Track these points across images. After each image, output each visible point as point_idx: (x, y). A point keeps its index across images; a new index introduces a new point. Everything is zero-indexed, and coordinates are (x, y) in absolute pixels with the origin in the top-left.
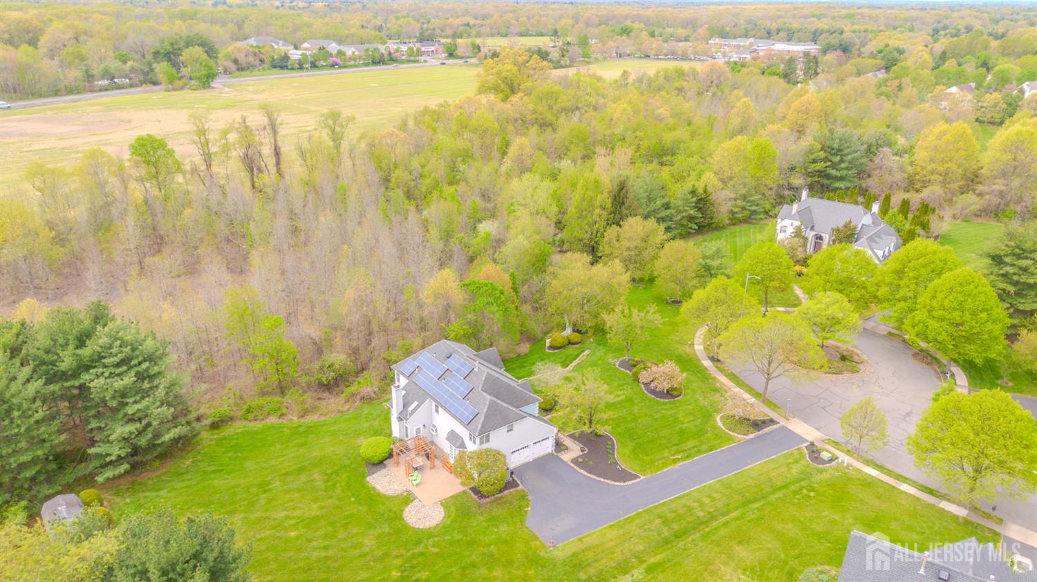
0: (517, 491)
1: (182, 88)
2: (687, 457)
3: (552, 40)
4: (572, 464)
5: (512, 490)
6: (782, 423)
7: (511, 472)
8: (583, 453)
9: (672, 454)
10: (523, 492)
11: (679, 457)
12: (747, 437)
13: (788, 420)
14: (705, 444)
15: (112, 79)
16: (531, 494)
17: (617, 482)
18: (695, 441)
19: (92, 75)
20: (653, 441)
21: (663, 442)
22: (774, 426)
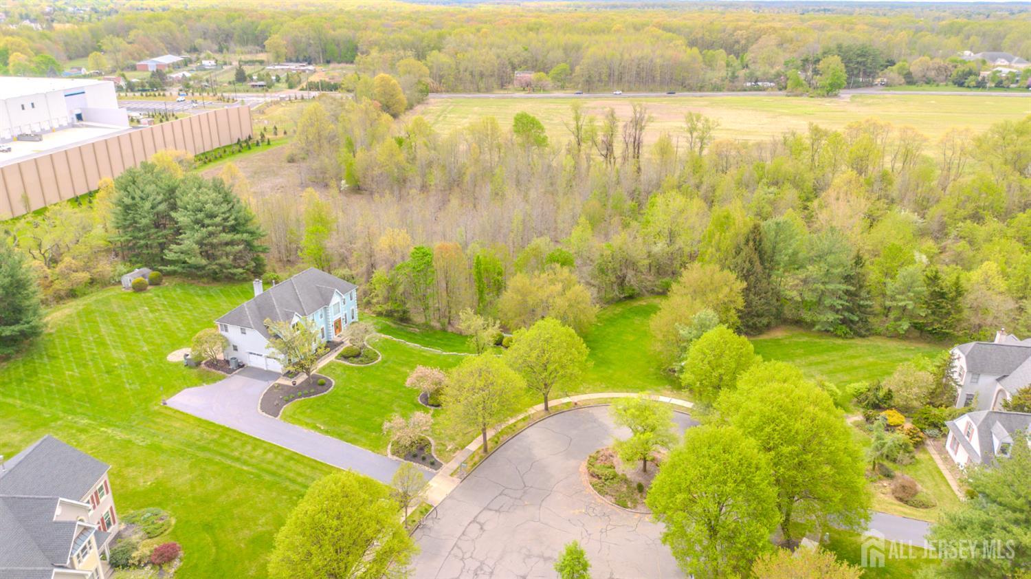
1: (801, 95)
5: (223, 373)
6: (441, 473)
7: (244, 365)
8: (292, 385)
9: (324, 423)
10: (224, 377)
11: (322, 428)
12: (390, 456)
13: (451, 475)
14: (356, 436)
15: (756, 82)
16: (223, 381)
17: (261, 408)
18: (356, 429)
19: (737, 77)
20: (336, 410)
21: (339, 415)
22: (427, 468)
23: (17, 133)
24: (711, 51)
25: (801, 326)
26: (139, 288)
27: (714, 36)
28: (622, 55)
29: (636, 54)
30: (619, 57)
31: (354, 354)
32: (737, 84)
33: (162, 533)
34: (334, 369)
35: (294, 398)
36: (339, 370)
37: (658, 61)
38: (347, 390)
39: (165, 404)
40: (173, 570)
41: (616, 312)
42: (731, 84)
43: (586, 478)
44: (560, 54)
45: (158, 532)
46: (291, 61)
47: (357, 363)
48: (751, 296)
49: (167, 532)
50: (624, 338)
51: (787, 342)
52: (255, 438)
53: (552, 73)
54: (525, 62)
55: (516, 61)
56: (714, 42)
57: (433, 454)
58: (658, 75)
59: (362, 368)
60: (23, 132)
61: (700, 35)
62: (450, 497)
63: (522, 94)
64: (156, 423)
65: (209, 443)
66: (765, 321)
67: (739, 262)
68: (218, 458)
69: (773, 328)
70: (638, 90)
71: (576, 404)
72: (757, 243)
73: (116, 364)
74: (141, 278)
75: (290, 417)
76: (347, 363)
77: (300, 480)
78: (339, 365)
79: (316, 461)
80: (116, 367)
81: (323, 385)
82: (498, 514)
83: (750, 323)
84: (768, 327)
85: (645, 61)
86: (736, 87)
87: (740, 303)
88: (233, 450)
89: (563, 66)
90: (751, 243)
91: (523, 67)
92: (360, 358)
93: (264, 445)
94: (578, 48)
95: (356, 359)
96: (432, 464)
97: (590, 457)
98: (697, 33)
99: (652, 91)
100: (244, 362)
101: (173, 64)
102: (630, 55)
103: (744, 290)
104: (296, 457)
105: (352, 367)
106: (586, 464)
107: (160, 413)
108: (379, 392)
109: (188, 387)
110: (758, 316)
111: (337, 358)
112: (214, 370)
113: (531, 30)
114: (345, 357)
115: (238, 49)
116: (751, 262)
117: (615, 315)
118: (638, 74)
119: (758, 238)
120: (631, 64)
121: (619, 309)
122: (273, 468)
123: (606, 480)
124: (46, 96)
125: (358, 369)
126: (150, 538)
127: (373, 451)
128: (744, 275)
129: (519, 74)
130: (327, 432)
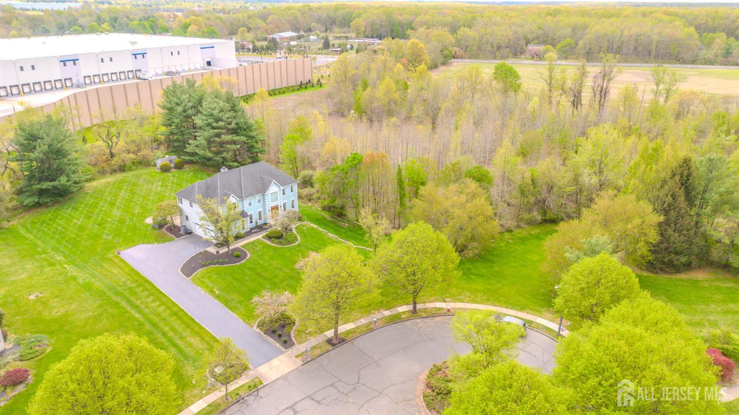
6: (288, 353)
7: (190, 233)
8: (215, 253)
9: (221, 289)
10: (172, 240)
11: (217, 292)
12: (255, 327)
13: (296, 357)
14: (238, 305)
16: (170, 242)
17: (181, 269)
18: (242, 298)
20: (236, 279)
21: (236, 284)
22: (278, 345)
23: (166, 70)
24: (711, 34)
25: (729, 271)
26: (165, 169)
27: (716, 23)
28: (622, 32)
29: (635, 31)
30: (619, 34)
31: (276, 235)
32: (730, 59)
33: (33, 358)
34: (256, 246)
35: (210, 264)
36: (259, 247)
37: (655, 37)
38: (255, 264)
39: (119, 253)
40: (14, 394)
41: (533, 233)
42: (724, 59)
43: (421, 387)
44: (569, 31)
45: (30, 356)
46: (368, 37)
47: (276, 244)
48: (670, 231)
49: (37, 358)
50: (529, 256)
51: (706, 285)
52: (161, 292)
53: (559, 46)
54: (537, 38)
55: (530, 37)
56: (716, 27)
57: (292, 333)
58: (654, 49)
59: (278, 248)
60: (170, 70)
61: (704, 21)
62: (284, 378)
63: (530, 62)
64: (102, 266)
65: (125, 290)
66: (684, 259)
67: (661, 195)
68: (123, 303)
69: (695, 268)
70: (634, 61)
71: (449, 310)
72: (685, 178)
73: (109, 220)
74: (168, 162)
75: (199, 279)
76: (268, 242)
77: (171, 334)
78: (262, 243)
79: (193, 320)
80: (108, 221)
81: (238, 256)
82: (317, 405)
83: (666, 260)
84: (688, 267)
85: (642, 37)
86: (729, 62)
87: (654, 237)
88: (137, 299)
89: (569, 40)
90: (677, 178)
91: (536, 41)
92: (281, 240)
93: (164, 299)
94: (585, 27)
95: (276, 241)
96: (285, 342)
97: (435, 366)
98: (701, 20)
99: (646, 62)
100: (193, 230)
101: (290, 37)
102: (630, 32)
103: (660, 225)
104: (180, 314)
105: (271, 246)
106: (428, 373)
107: (111, 260)
108: (278, 270)
109: (143, 244)
110: (677, 253)
111: (263, 237)
112: (169, 234)
113: (551, 15)
114: (269, 237)
115: (337, 30)
116: (674, 197)
117: (530, 234)
118: (636, 48)
119: (685, 173)
120: (629, 40)
121: (536, 231)
122: (156, 319)
123: (438, 394)
124: (188, 48)
125: (274, 248)
126: (21, 360)
127: (244, 321)
128: (664, 209)
129: (532, 47)
130: (218, 297)
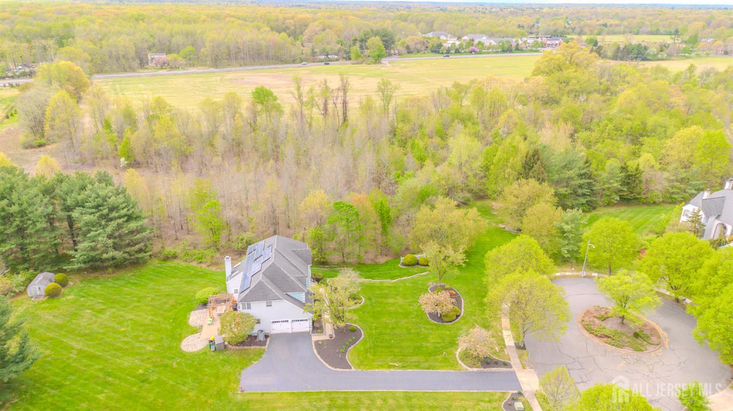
0: (261, 349)
1: (362, 63)
2: (404, 367)
3: (672, 39)
4: (313, 344)
5: (258, 347)
6: (515, 369)
7: (268, 335)
8: (329, 339)
9: (395, 361)
11: (397, 365)
12: (470, 369)
13: (524, 368)
14: (429, 363)
15: (327, 55)
16: (267, 354)
17: (331, 366)
18: (422, 357)
19: (316, 52)
21: (396, 350)
22: (504, 369)
26: (53, 294)
32: (316, 57)
38: (376, 330)
39: (242, 391)
42: (312, 57)
53: (181, 53)
58: (264, 53)
59: (362, 309)
74: (49, 284)
86: (316, 60)
96: (505, 364)
105: (354, 310)
106: (585, 330)
109: (242, 369)
112: (246, 348)
127: (454, 370)
